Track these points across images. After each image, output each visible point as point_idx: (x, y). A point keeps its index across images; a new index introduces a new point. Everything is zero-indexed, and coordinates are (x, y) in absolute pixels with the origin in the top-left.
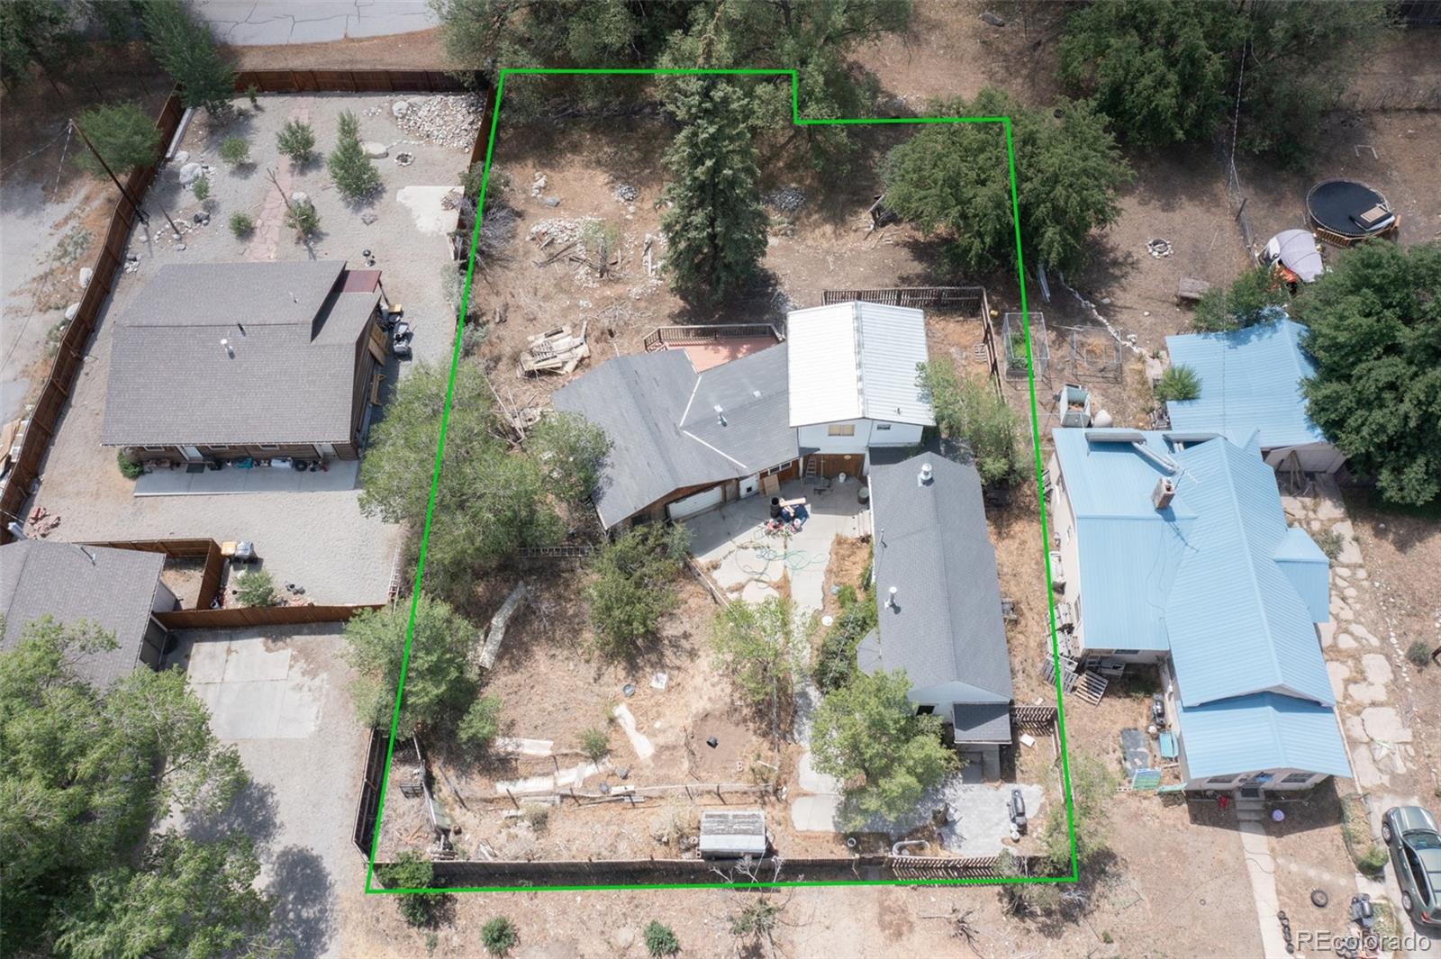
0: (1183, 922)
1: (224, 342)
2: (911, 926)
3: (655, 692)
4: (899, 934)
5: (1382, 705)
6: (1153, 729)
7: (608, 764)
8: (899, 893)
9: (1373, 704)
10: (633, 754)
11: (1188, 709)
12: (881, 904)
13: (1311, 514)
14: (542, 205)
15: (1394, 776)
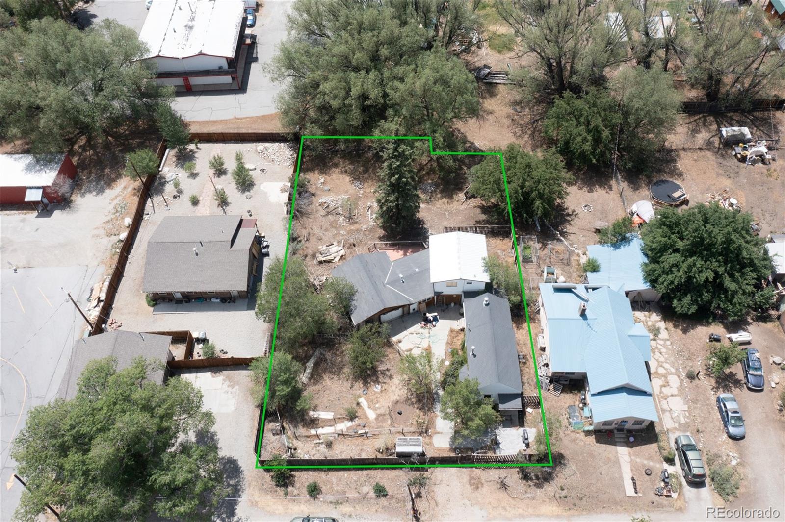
0: (593, 482)
1: (194, 249)
2: (482, 484)
3: (376, 393)
4: (478, 488)
5: (676, 395)
6: (581, 405)
7: (357, 421)
8: (477, 472)
9: (672, 395)
10: (367, 417)
11: (593, 395)
12: (470, 476)
13: (648, 319)
14: (323, 191)
15: (680, 424)
